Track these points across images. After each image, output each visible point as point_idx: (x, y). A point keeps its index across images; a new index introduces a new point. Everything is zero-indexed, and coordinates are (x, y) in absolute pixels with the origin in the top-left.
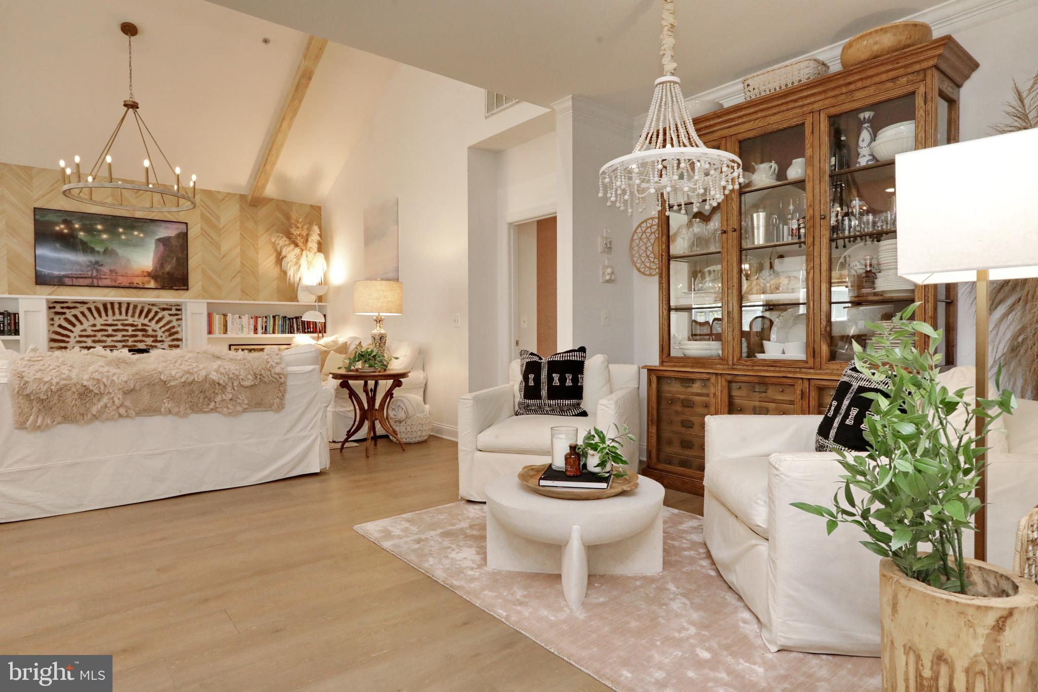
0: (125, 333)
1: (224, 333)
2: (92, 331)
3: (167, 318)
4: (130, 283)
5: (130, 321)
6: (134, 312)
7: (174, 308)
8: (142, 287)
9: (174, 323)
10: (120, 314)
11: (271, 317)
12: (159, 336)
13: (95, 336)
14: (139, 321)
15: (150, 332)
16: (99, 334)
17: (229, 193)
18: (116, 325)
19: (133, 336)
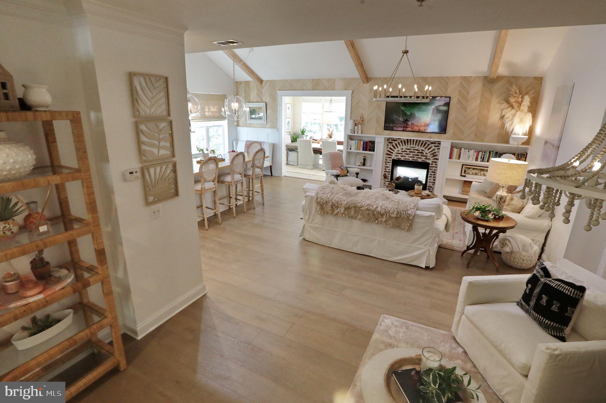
0: (414, 153)
1: (458, 159)
2: (401, 151)
3: (433, 148)
4: (419, 130)
5: (416, 148)
6: (419, 144)
7: (437, 143)
8: (424, 131)
9: (436, 151)
10: (413, 144)
11: (488, 152)
12: (428, 156)
13: (402, 154)
14: (420, 148)
15: (425, 154)
16: (404, 153)
17: (477, 76)
18: (411, 149)
19: (417, 155)
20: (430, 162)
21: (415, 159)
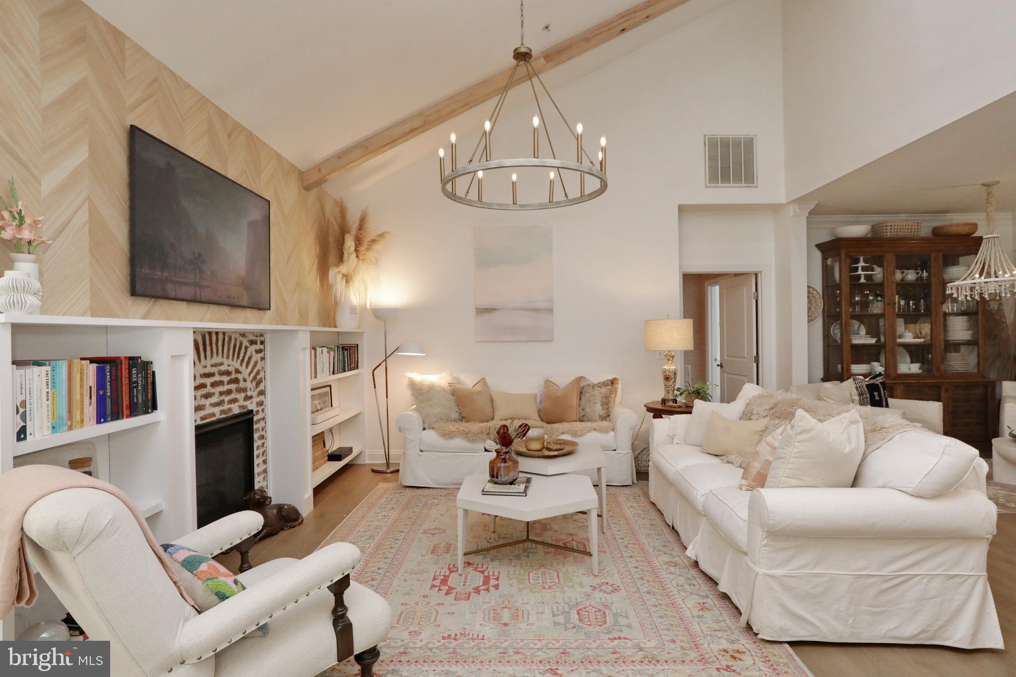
0: (221, 388)
1: (315, 377)
3: (254, 357)
4: (228, 296)
6: (229, 350)
7: (258, 340)
8: (237, 303)
12: (249, 389)
14: (233, 366)
19: (229, 392)
20: (251, 405)
21: (226, 407)
